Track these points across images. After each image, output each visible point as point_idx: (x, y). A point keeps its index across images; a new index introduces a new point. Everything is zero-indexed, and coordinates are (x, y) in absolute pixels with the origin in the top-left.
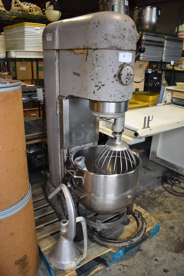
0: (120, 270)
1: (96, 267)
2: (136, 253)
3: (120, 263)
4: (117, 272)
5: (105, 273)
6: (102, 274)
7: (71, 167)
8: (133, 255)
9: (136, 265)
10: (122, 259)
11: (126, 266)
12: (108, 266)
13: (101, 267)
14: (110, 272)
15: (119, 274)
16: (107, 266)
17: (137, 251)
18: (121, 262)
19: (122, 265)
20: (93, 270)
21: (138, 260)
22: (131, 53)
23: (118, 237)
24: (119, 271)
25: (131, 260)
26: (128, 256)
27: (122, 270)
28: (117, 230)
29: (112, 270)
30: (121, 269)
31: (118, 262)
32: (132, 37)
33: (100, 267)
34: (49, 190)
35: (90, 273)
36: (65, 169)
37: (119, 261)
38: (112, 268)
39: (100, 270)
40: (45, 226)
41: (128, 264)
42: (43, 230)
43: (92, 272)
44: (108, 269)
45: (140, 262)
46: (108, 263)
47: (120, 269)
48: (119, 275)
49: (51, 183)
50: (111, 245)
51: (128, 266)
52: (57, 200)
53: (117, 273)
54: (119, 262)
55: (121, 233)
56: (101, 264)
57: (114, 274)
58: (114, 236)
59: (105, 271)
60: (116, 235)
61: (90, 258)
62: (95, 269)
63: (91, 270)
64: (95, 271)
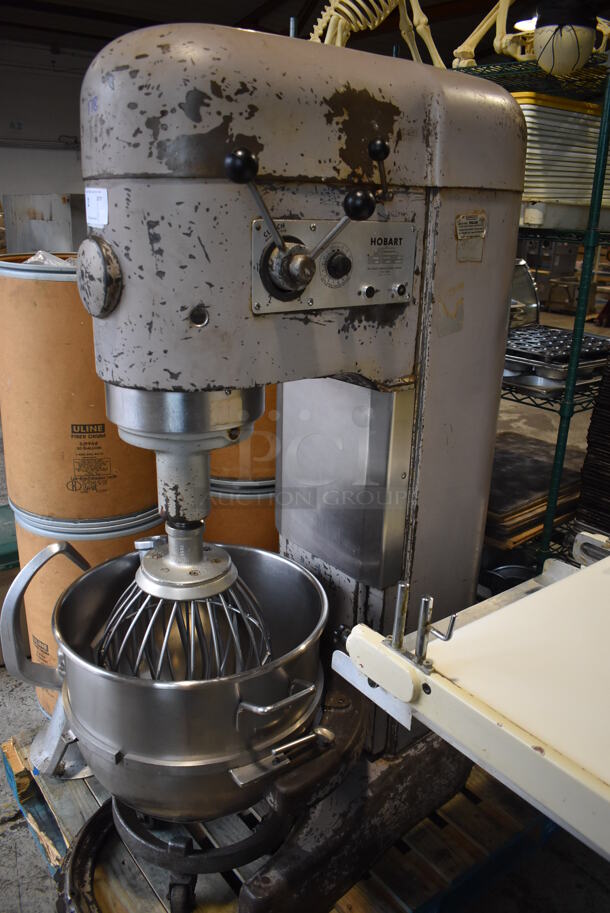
4: (30, 908)
6: (37, 866)
13: (57, 859)
14: (38, 889)
20: (52, 839)
22: (103, 187)
29: (42, 895)
32: (99, 125)
33: (55, 856)
35: (44, 831)
38: (49, 894)
39: (48, 857)
43: (47, 835)
55: (134, 888)
57: (25, 899)
58: (123, 863)
59: (43, 875)
60: (130, 869)
61: (52, 796)
62: (55, 844)
63: (54, 835)
64: (48, 844)
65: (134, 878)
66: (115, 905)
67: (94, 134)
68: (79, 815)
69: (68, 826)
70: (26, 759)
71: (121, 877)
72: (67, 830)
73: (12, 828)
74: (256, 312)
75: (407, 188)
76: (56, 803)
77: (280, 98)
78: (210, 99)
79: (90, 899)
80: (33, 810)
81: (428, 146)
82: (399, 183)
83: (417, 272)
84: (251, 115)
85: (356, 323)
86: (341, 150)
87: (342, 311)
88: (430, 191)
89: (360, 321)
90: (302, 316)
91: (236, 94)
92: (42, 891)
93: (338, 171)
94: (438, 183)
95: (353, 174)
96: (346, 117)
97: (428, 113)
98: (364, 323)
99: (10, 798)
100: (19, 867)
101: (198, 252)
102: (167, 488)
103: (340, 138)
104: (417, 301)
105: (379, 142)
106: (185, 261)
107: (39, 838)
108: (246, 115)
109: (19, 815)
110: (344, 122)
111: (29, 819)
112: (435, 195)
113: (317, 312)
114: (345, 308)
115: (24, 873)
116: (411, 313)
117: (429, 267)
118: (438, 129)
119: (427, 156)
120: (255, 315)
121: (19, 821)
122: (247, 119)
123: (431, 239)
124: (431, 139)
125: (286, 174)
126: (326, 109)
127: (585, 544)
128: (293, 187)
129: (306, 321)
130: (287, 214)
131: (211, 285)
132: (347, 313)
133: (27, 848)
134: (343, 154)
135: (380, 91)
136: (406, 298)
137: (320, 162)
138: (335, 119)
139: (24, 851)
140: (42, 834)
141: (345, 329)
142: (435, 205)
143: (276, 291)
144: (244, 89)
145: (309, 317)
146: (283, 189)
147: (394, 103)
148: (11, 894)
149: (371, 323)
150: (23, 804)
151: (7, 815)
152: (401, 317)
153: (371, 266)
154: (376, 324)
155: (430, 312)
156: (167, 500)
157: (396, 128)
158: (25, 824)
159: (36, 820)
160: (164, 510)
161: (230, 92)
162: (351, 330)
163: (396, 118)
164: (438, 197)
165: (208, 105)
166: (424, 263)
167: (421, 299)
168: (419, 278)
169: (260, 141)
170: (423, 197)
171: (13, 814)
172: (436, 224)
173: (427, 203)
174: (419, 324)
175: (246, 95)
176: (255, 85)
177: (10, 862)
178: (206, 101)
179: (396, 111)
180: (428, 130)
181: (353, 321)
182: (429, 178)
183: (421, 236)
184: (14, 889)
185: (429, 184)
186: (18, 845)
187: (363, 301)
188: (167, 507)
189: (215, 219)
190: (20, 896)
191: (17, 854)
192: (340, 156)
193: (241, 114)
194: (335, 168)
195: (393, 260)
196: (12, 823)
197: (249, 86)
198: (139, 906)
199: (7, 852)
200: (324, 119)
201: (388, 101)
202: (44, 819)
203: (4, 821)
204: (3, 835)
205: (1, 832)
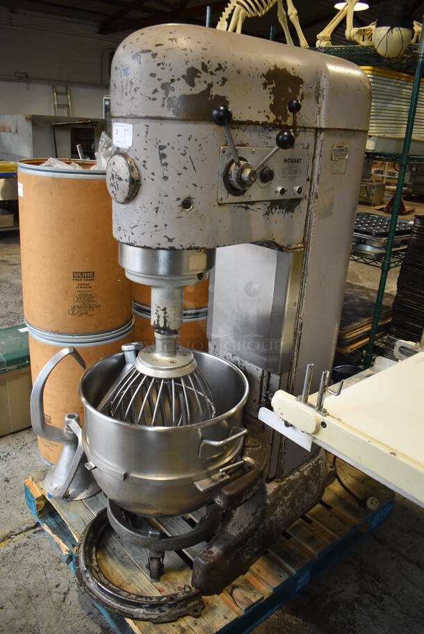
0: (57, 586)
1: (68, 543)
2: (96, 623)
3: (75, 587)
4: (53, 580)
5: (56, 561)
6: (53, 556)
8: (92, 616)
9: (62, 618)
11: (64, 599)
12: (68, 564)
13: (67, 550)
14: (56, 569)
15: (48, 583)
16: (69, 561)
17: (102, 627)
21: (74, 624)
22: (130, 123)
24: (54, 584)
25: (78, 610)
26: (90, 605)
27: (56, 590)
29: (59, 572)
32: (129, 85)
33: (65, 549)
38: (64, 572)
39: (60, 549)
41: (68, 602)
43: (58, 536)
44: (63, 565)
45: (70, 630)
47: (60, 586)
51: (64, 601)
53: (50, 581)
57: (48, 575)
58: (114, 548)
59: (58, 560)
60: (119, 552)
62: (64, 542)
63: (63, 536)
64: (60, 541)
65: (123, 557)
66: (113, 574)
67: (125, 91)
68: (82, 522)
69: (77, 528)
71: (114, 557)
72: (76, 530)
73: (34, 533)
74: (220, 202)
75: (305, 128)
76: (66, 515)
77: (239, 73)
78: (200, 73)
79: (98, 570)
80: (46, 521)
81: (318, 103)
82: (301, 125)
83: (308, 180)
84: (223, 83)
85: (273, 210)
86: (271, 105)
87: (266, 203)
88: (318, 130)
89: (276, 209)
90: (244, 205)
91: (216, 70)
92: (59, 570)
93: (269, 118)
94: (323, 126)
95: (277, 120)
96: (274, 85)
97: (319, 83)
98: (278, 210)
99: (30, 515)
100: (42, 556)
101: (189, 166)
102: (158, 309)
103: (270, 98)
104: (307, 197)
105: (295, 102)
106: (181, 170)
107: (53, 539)
108: (220, 83)
109: (37, 525)
110: (273, 88)
111: (45, 527)
112: (321, 133)
113: (253, 203)
114: (268, 201)
115: (46, 560)
116: (304, 204)
117: (315, 177)
118: (324, 93)
119: (317, 109)
120: (220, 204)
121: (37, 529)
122: (221, 86)
123: (317, 160)
124: (320, 99)
125: (240, 120)
126: (264, 80)
127: (402, 347)
128: (243, 127)
129: (247, 208)
130: (240, 143)
131: (196, 186)
132: (269, 204)
133: (46, 545)
134: (272, 107)
135: (293, 69)
136: (302, 195)
137: (259, 112)
138: (268, 86)
139: (44, 547)
140: (55, 536)
141: (267, 213)
142: (321, 139)
143: (232, 190)
144: (220, 68)
145: (249, 206)
146: (238, 128)
147: (300, 77)
148: (39, 573)
149: (281, 210)
150: (40, 518)
151: (30, 526)
152: (298, 207)
153: (284, 176)
154: (284, 211)
155: (315, 204)
156: (159, 317)
157: (301, 92)
158: (43, 531)
159: (50, 527)
160: (156, 323)
161: (212, 69)
162: (271, 214)
163: (301, 86)
164: (323, 134)
165: (199, 77)
166: (312, 174)
167: (309, 196)
168: (309, 183)
169: (227, 99)
170: (314, 134)
171: (33, 525)
172: (321, 151)
173: (316, 138)
174: (308, 211)
175: (221, 71)
176: (226, 65)
177: (36, 554)
178: (199, 74)
179: (301, 81)
180: (319, 93)
181: (272, 209)
182: (318, 122)
183: (311, 159)
184: (41, 570)
185: (318, 126)
186: (40, 543)
187: (278, 197)
188: (158, 321)
189: (200, 145)
190: (45, 574)
191: (39, 549)
192: (270, 108)
193: (218, 83)
194: (267, 116)
195: (296, 172)
196: (34, 530)
197: (223, 66)
198: (128, 574)
199: (33, 547)
200: (262, 87)
201: (296, 75)
202: (55, 526)
203: (28, 529)
204: (29, 537)
205: (27, 535)
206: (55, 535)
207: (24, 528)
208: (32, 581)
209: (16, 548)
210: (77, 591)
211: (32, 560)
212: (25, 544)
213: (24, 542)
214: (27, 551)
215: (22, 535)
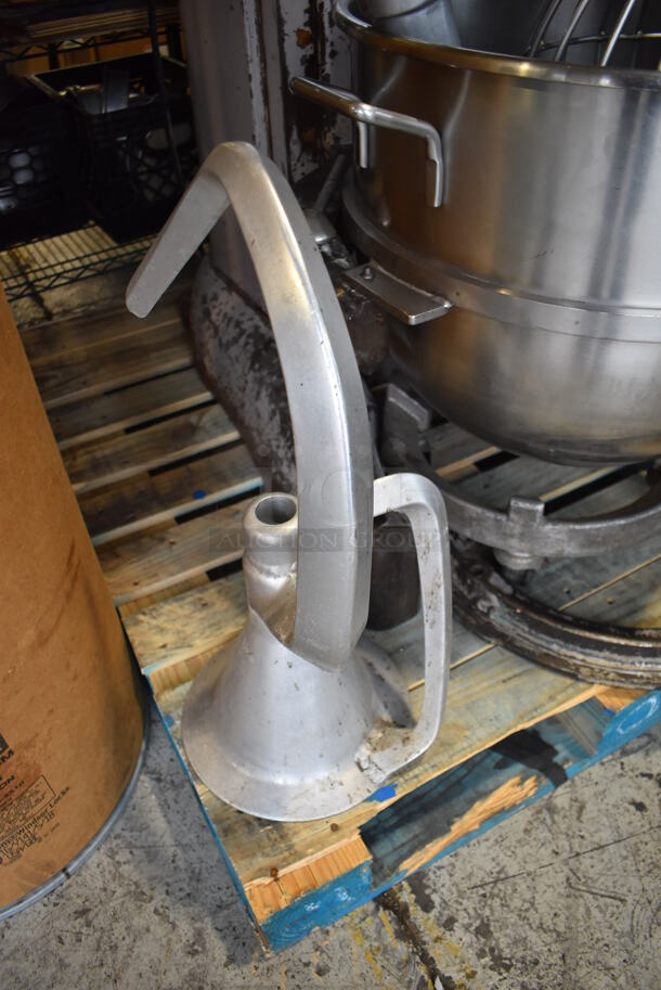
0: (640, 807)
1: (490, 783)
3: (635, 760)
4: (622, 821)
5: (549, 821)
6: (526, 831)
7: (337, 139)
10: (649, 735)
12: (565, 779)
13: (521, 783)
14: (578, 818)
15: (632, 835)
16: (557, 776)
18: (640, 755)
19: (650, 776)
20: (471, 803)
23: (643, 608)
24: (636, 815)
27: (653, 809)
28: (627, 564)
29: (589, 807)
30: (647, 802)
31: (625, 753)
33: (513, 788)
34: (207, 313)
35: (451, 823)
36: (296, 149)
37: (634, 751)
38: (587, 793)
39: (514, 807)
40: (182, 519)
42: (166, 544)
44: (562, 796)
46: (566, 760)
47: (638, 800)
48: (634, 840)
49: (218, 271)
50: (602, 662)
52: (252, 367)
53: (625, 830)
54: (632, 757)
56: (519, 767)
57: (606, 836)
58: (611, 603)
59: (545, 814)
60: (622, 593)
61: (458, 746)
62: (484, 795)
63: (458, 802)
64: (482, 808)
65: (637, 585)
68: (514, 683)
69: (542, 698)
70: (335, 828)
72: (551, 698)
73: (427, 906)
92: (581, 809)
99: (333, 936)
100: (530, 868)
107: (466, 834)
109: (388, 901)
111: (410, 865)
115: (545, 853)
121: (407, 897)
133: (482, 860)
139: (489, 866)
148: (599, 867)
151: (389, 930)
159: (418, 844)
171: (385, 915)
177: (522, 886)
184: (586, 862)
186: (476, 882)
190: (601, 847)
191: (501, 877)
196: (416, 914)
199: (497, 903)
202: (416, 828)
203: (407, 932)
204: (449, 924)
205: (438, 931)
206: (453, 828)
207: (403, 949)
208: (634, 882)
209: (500, 964)
210: (647, 754)
211: (549, 895)
212: (483, 931)
213: (468, 938)
214: (512, 918)
215: (435, 951)
